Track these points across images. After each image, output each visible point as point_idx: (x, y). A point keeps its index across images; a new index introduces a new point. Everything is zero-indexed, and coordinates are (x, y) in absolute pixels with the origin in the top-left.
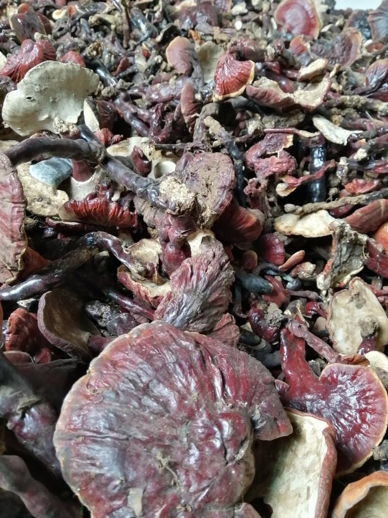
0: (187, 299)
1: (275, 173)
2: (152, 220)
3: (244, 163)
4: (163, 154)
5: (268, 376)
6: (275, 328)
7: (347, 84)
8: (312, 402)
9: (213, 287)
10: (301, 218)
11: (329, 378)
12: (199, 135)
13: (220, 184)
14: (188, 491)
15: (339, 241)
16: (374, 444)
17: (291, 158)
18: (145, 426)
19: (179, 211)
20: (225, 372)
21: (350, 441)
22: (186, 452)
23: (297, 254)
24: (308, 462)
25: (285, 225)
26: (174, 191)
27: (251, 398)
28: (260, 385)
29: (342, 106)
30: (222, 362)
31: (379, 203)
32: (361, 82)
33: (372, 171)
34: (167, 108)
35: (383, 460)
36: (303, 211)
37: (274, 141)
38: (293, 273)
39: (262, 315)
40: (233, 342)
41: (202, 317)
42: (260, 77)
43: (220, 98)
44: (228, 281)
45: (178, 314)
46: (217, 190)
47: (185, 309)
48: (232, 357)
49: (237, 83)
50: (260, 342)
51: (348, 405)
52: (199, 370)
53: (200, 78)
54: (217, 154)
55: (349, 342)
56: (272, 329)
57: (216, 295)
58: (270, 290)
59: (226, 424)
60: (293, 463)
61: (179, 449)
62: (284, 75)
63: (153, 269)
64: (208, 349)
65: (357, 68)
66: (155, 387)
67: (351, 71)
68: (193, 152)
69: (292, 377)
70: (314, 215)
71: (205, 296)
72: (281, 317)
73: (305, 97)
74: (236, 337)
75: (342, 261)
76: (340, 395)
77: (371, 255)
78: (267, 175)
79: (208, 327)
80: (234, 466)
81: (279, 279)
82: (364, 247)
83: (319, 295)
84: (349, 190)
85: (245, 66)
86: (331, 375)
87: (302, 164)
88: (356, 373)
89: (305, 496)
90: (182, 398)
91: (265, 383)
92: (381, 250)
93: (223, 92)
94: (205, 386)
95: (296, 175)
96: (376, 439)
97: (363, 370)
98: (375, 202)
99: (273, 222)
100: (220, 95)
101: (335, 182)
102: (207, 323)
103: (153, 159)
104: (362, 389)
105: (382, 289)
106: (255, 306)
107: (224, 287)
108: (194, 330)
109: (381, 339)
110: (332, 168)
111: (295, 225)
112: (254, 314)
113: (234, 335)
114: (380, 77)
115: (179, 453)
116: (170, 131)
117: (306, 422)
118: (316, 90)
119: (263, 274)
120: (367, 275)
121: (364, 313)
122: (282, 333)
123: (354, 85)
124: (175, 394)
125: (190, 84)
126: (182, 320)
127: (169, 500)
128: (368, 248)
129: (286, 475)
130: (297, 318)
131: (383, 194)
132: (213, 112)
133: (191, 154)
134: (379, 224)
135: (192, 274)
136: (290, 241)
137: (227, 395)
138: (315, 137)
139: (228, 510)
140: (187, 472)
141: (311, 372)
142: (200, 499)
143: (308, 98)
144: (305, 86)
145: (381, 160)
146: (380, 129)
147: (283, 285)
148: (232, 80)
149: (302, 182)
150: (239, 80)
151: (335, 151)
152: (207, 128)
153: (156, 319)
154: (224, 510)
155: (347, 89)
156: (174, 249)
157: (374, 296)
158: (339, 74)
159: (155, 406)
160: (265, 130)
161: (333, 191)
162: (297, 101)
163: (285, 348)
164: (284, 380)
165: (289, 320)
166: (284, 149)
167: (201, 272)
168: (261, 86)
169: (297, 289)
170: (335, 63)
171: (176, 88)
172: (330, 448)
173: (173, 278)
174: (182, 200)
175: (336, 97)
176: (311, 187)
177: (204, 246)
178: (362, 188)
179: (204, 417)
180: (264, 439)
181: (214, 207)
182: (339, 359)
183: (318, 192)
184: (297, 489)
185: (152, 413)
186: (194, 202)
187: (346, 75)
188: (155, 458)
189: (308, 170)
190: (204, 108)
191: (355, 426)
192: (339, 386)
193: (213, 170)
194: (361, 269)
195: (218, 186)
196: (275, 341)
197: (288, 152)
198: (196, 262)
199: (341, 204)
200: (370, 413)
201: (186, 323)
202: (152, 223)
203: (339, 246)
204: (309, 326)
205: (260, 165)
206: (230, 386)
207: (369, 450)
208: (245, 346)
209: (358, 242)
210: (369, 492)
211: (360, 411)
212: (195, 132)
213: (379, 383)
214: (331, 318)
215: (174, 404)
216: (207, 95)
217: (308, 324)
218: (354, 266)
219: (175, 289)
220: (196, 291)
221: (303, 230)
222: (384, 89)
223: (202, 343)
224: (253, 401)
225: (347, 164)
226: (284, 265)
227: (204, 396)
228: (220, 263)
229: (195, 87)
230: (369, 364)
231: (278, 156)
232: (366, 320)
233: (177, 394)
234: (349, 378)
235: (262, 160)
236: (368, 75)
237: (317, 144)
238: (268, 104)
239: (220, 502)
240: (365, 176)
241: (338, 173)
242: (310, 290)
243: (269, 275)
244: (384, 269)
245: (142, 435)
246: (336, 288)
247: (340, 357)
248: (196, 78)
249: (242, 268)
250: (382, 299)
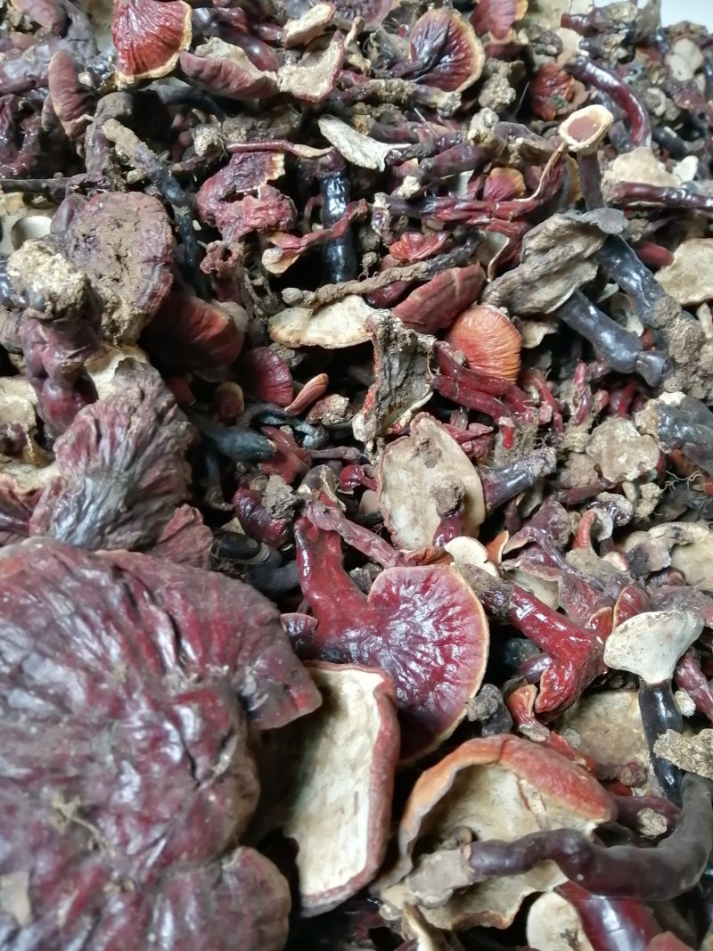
0: (94, 488)
1: (255, 229)
2: (13, 338)
3: (196, 213)
4: (27, 200)
5: (266, 609)
6: (283, 521)
7: (381, 58)
8: (360, 642)
9: (147, 457)
10: (315, 314)
11: (385, 595)
12: (95, 160)
13: (145, 254)
14: (124, 854)
15: (385, 351)
16: (468, 695)
17: (283, 198)
18: (22, 749)
19: (53, 311)
20: (180, 617)
21: (428, 698)
22: (114, 782)
23: (314, 380)
24: (353, 750)
25: (289, 328)
26: (40, 270)
27: (236, 656)
28: (252, 628)
29: (373, 100)
30: (172, 597)
31: (450, 274)
32: (404, 54)
33: (432, 217)
34: (24, 105)
35: (483, 718)
36: (316, 300)
37: (247, 167)
38: (311, 417)
39: (257, 500)
40: (201, 557)
41: (131, 520)
42: (209, 38)
43: (130, 79)
44: (177, 443)
45: (79, 519)
46: (139, 267)
47: (92, 508)
48: (193, 586)
49: (159, 47)
50: (258, 551)
51: (420, 637)
52: (125, 620)
53: (87, 41)
54: (133, 194)
55: (419, 528)
56: (276, 523)
57: (155, 473)
58: (270, 452)
59: (187, 714)
60: (330, 756)
61: (98, 778)
62: (256, 36)
63: (22, 435)
64: (142, 578)
65: (394, 26)
66: (35, 668)
67: (385, 32)
68: (85, 193)
69: (321, 604)
70: (338, 305)
71: (131, 478)
72: (291, 499)
73: (300, 79)
74: (208, 547)
75: (394, 387)
76: (405, 621)
77: (443, 372)
78: (240, 233)
79: (146, 537)
80: (213, 788)
81: (287, 430)
82: (429, 357)
83: (363, 452)
84: (396, 255)
85: (170, 11)
86: (387, 589)
87: (307, 211)
88: (428, 580)
89: (352, 809)
90: (94, 679)
91: (262, 623)
92: (460, 361)
93: (134, 67)
94: (141, 650)
95: (296, 232)
96: (470, 687)
97: (439, 573)
98: (444, 274)
99: (266, 326)
100: (128, 74)
101: (371, 241)
102: (143, 528)
103: (9, 214)
104: (440, 605)
105: (468, 428)
106: (246, 486)
107: (171, 456)
108: (117, 545)
109: (471, 515)
110: (362, 215)
111: (306, 326)
112: (243, 501)
113: (201, 544)
114: (435, 44)
115: (100, 786)
116: (35, 153)
117: (345, 680)
118: (319, 66)
119: (257, 425)
120: (440, 407)
121: (439, 474)
122: (296, 527)
123: (392, 59)
124: (78, 676)
125: (65, 51)
126: (89, 529)
127: (87, 879)
128: (437, 359)
129: (320, 779)
130: (323, 496)
131: (455, 258)
132: (121, 110)
133: (80, 197)
134: (454, 314)
135: (99, 437)
136: (300, 358)
137: (187, 658)
138: (325, 155)
139: (208, 868)
140: (119, 819)
141: (355, 588)
142: (150, 862)
143: (305, 80)
144: (299, 58)
145: (447, 195)
146: (440, 140)
147: (296, 441)
148: (149, 41)
149: (308, 244)
150: (164, 42)
151: (366, 184)
152: (112, 144)
153: (35, 534)
154: (202, 870)
155: (381, 67)
156: (60, 390)
157: (455, 443)
158: (362, 37)
159: (40, 705)
160: (230, 147)
161: (369, 259)
162: (283, 87)
163: (305, 555)
164: (309, 612)
165: (308, 502)
166: (270, 182)
167: (119, 432)
168: (210, 55)
169: (321, 446)
170: (355, 16)
171: (37, 62)
172: (385, 719)
173: (60, 448)
174: (56, 287)
175: (361, 81)
176: (329, 254)
177: (121, 378)
178: (418, 249)
179: (144, 708)
180: (268, 726)
181: (138, 300)
182: (401, 559)
183: (342, 261)
184: (338, 799)
185: (34, 720)
186: (84, 289)
187: (376, 39)
188: (49, 807)
189: (320, 223)
190: (100, 104)
191: (435, 670)
192: (403, 607)
193: (128, 226)
194: (429, 397)
195: (140, 259)
196: (287, 544)
197: (276, 187)
198: (106, 411)
199: (384, 282)
200: (458, 644)
201: (98, 534)
202: (14, 344)
203: (386, 359)
204: (345, 509)
205: (225, 215)
206: (191, 641)
207: (459, 708)
208: (231, 562)
209: (419, 350)
210: (455, 780)
211: (440, 644)
212: (88, 153)
213: (467, 590)
214: (384, 490)
215: (78, 694)
216: (104, 76)
217: (343, 505)
218: (417, 393)
219: (67, 471)
220: (110, 469)
221: (321, 335)
222: (445, 67)
223: (131, 568)
224: (240, 662)
225: (388, 205)
226: (293, 405)
227: (139, 668)
228: (156, 410)
229: (78, 59)
230: (453, 561)
231: (259, 196)
232: (443, 486)
233: (83, 674)
234: (417, 590)
235: (227, 205)
236: (414, 40)
237: (331, 170)
238: (225, 92)
239: (190, 858)
240: (423, 228)
241: (375, 223)
242: (347, 446)
243: (268, 425)
244: (467, 394)
245: (17, 767)
246: (388, 434)
247: (402, 555)
248: (78, 40)
249: (216, 418)
250: (468, 446)
